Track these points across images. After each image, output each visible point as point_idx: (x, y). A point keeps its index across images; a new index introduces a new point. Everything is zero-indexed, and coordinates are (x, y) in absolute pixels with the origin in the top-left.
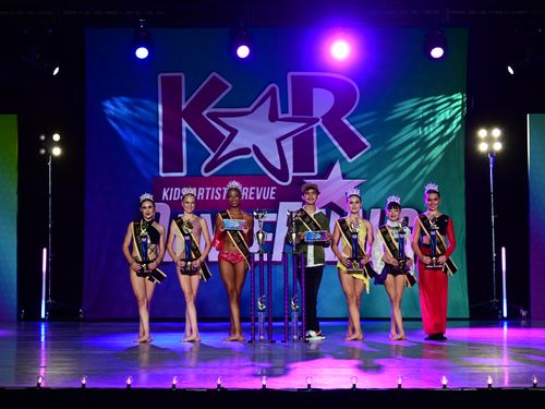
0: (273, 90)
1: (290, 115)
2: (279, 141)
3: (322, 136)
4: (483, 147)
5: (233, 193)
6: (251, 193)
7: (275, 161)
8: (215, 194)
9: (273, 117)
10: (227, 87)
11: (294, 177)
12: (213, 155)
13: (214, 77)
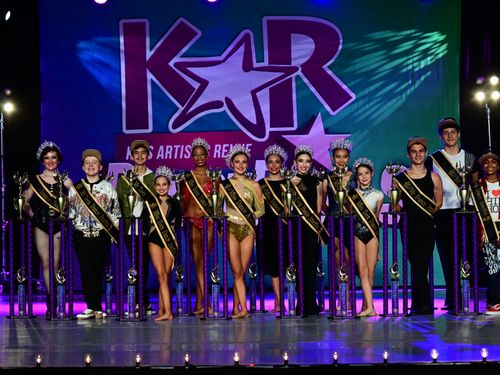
0: (247, 35)
1: (266, 63)
2: (254, 93)
3: (301, 86)
4: (480, 97)
5: (199, 151)
6: (224, 151)
7: (250, 116)
8: (185, 152)
9: (247, 66)
10: (196, 34)
11: (271, 133)
12: (181, 108)
13: (182, 23)
